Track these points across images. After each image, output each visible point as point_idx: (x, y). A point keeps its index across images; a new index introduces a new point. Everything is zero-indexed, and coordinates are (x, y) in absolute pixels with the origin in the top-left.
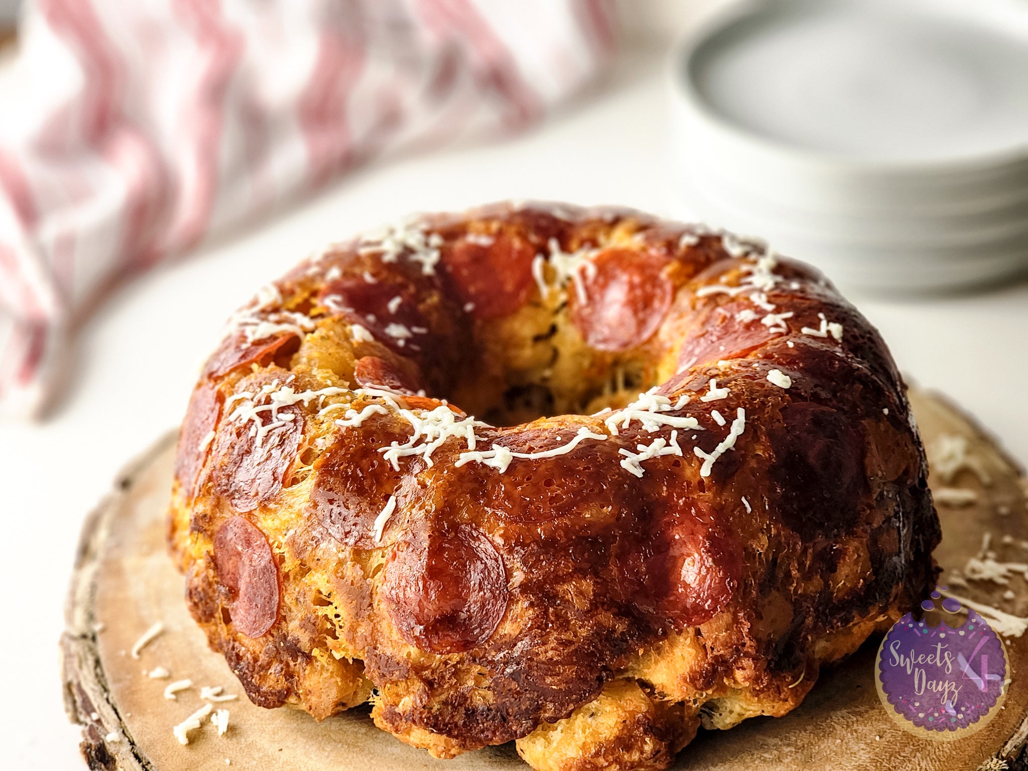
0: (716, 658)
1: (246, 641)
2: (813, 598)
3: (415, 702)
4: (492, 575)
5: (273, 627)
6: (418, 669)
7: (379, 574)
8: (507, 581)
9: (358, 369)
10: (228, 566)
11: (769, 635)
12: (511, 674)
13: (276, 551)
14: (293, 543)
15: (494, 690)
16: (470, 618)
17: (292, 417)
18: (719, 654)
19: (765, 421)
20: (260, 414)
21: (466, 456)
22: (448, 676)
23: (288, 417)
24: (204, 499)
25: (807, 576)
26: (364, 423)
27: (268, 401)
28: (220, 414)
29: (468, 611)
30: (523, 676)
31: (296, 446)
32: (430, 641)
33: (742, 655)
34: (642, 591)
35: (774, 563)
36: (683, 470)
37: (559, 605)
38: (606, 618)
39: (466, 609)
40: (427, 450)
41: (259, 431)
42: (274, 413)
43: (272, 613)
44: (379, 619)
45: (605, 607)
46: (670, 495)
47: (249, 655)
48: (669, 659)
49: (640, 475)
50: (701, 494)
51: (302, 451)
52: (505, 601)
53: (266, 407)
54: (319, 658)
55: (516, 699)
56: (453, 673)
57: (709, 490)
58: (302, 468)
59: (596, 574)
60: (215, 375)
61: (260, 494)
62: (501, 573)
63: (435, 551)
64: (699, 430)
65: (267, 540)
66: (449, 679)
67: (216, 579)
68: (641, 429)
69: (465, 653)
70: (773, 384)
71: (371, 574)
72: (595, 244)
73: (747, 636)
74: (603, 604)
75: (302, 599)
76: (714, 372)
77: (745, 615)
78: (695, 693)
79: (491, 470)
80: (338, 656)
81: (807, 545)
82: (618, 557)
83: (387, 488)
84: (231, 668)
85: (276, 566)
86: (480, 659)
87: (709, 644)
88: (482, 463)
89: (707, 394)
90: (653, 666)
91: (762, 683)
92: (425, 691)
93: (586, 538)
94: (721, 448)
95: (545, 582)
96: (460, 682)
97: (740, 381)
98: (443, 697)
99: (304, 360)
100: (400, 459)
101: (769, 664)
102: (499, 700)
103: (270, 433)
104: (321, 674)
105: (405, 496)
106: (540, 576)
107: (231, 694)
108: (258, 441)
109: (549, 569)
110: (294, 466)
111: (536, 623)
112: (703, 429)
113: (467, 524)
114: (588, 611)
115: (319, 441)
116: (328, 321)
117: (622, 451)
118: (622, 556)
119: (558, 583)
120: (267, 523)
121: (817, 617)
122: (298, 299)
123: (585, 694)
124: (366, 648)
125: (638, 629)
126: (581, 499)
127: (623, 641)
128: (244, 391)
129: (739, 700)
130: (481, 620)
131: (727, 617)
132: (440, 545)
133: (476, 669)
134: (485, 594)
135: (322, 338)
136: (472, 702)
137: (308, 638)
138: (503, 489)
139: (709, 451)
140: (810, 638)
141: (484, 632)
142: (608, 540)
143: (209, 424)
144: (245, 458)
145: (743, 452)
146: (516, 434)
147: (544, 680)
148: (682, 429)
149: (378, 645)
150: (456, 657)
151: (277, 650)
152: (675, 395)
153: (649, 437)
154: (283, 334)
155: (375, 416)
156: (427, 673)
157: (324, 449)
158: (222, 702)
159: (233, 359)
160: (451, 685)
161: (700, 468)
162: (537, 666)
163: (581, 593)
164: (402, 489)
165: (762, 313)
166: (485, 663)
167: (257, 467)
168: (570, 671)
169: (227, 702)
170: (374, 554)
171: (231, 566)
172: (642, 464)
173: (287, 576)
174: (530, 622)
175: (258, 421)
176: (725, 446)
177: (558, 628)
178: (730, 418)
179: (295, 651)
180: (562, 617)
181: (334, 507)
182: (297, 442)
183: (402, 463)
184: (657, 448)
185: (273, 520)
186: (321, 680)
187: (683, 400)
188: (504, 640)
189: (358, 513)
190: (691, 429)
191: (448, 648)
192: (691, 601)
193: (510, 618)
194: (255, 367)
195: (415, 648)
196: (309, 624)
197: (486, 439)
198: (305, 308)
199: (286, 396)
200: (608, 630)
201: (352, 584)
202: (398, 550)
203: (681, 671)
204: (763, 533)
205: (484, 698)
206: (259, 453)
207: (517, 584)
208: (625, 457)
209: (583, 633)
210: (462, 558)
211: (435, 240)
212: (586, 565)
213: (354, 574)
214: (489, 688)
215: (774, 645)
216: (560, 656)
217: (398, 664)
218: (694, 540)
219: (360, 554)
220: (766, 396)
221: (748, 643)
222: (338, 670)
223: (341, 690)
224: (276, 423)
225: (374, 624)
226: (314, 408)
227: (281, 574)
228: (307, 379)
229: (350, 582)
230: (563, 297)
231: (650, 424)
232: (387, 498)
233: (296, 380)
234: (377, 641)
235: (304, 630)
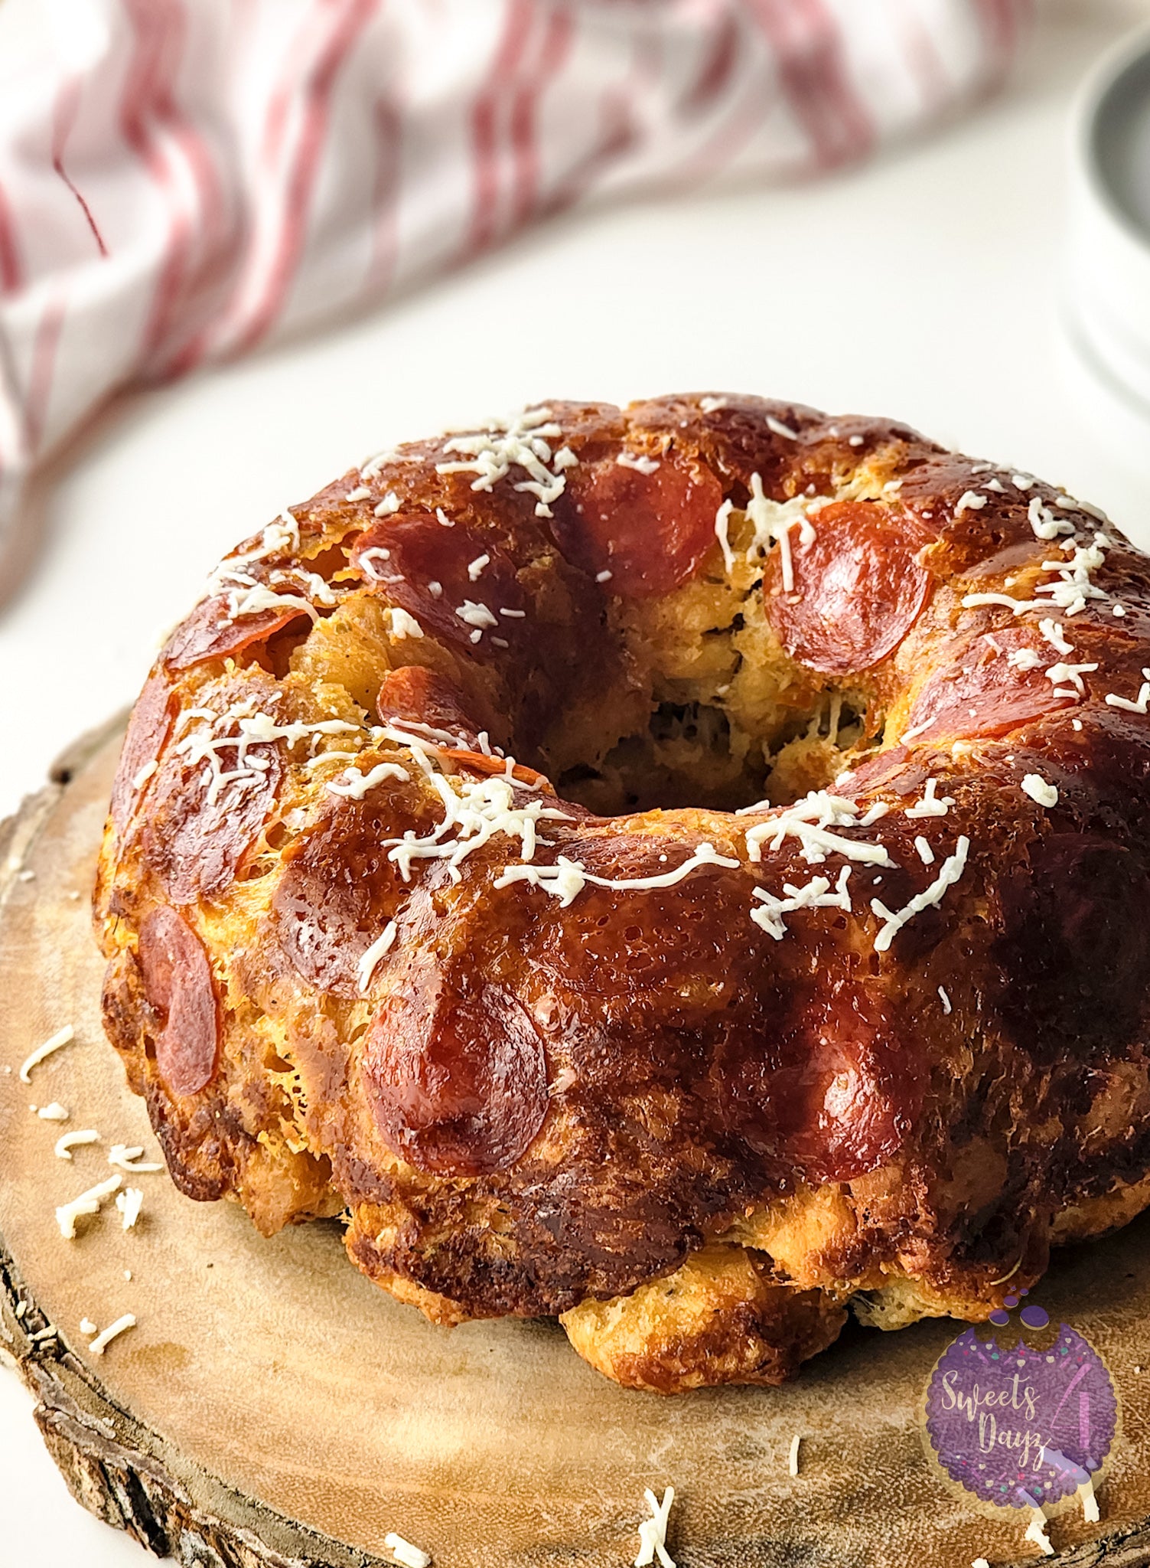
0: (869, 1232)
1: (176, 1095)
2: (1044, 1151)
3: (398, 1238)
4: (526, 1069)
5: (208, 1084)
6: (406, 1191)
7: (361, 1039)
8: (549, 1082)
9: (385, 690)
10: (157, 975)
11: (962, 1204)
12: (544, 1220)
13: (219, 975)
14: (240, 966)
15: (518, 1239)
16: (488, 1127)
17: (266, 764)
18: (875, 1226)
19: (1001, 862)
20: (221, 752)
21: (513, 872)
22: (450, 1209)
23: (259, 763)
24: (131, 867)
25: (1038, 1117)
26: (368, 794)
27: (235, 731)
28: (169, 734)
29: (486, 1117)
30: (562, 1226)
31: (262, 816)
32: (425, 1155)
33: (911, 1233)
34: (758, 1121)
35: (981, 1095)
36: (849, 934)
37: (624, 1128)
38: (696, 1156)
39: (482, 1114)
40: (458, 850)
41: (214, 779)
42: (241, 752)
43: (207, 1066)
44: (355, 1106)
45: (697, 1139)
46: (822, 972)
47: (176, 1119)
48: (797, 1224)
49: (778, 936)
50: (872, 976)
51: (270, 825)
52: (543, 1110)
53: (229, 741)
54: (268, 1145)
55: (550, 1258)
56: (459, 1205)
57: (886, 970)
58: (267, 852)
59: (686, 1088)
60: (173, 666)
61: (202, 883)
62: (540, 1068)
63: (445, 1020)
64: (889, 868)
65: (207, 956)
66: (452, 1213)
67: (140, 989)
68: (798, 855)
69: (479, 1178)
70: (1029, 797)
71: (349, 1038)
72: (824, 487)
73: (922, 1206)
74: (693, 1134)
75: (248, 1055)
76: (941, 762)
77: (920, 1173)
78: (834, 1282)
79: (549, 900)
80: (296, 1148)
81: (1041, 1068)
82: (723, 1064)
83: (387, 906)
84: (153, 1127)
85: (216, 998)
86: (501, 1190)
87: (861, 1210)
88: (537, 885)
89: (918, 805)
90: (772, 1230)
91: (943, 1278)
92: (415, 1226)
93: (676, 1031)
94: (917, 904)
95: (605, 1089)
96: (469, 1219)
97: (976, 784)
98: (442, 1238)
99: (308, 660)
100: (414, 861)
101: (956, 1249)
102: (524, 1255)
103: (230, 785)
104: (271, 1170)
105: (411, 925)
106: (598, 1081)
107: (155, 1162)
108: (211, 797)
109: (614, 1072)
110: (256, 848)
111: (587, 1150)
112: (895, 866)
113: (497, 984)
114: (669, 1143)
115: (298, 813)
116: (356, 595)
117: (758, 892)
118: (731, 1066)
119: (625, 1095)
120: (209, 929)
121: (1048, 1181)
122: (325, 544)
123: (656, 1266)
124: (335, 1145)
125: (747, 1178)
126: (678, 967)
127: (720, 1192)
128: (205, 706)
129: (914, 1291)
130: (505, 1133)
131: (893, 1173)
132: (453, 1013)
133: (494, 1204)
134: (513, 1095)
135: (341, 628)
136: (485, 1250)
137: (253, 1115)
138: (561, 934)
139: (893, 909)
140: (1032, 1212)
141: (508, 1152)
142: (711, 1036)
143: (150, 747)
144: (191, 818)
145: (953, 913)
146: (603, 838)
147: (594, 1236)
148: (862, 863)
149: (353, 1144)
150: (465, 1183)
151: (212, 1120)
152: (871, 795)
153: (806, 872)
154: (285, 610)
155: (391, 781)
156: (419, 1199)
157: (302, 829)
158: (140, 1173)
159: (202, 644)
160: (455, 1222)
161: (875, 935)
162: (584, 1214)
163: (660, 1114)
164: (409, 911)
165: (1050, 656)
166: (508, 1198)
167: (204, 838)
168: (635, 1229)
169: (146, 1173)
170: (358, 1006)
171: (160, 976)
172: (785, 916)
173: (231, 1014)
174: (578, 1149)
175: (216, 762)
176: (925, 899)
177: (620, 1162)
178: (943, 852)
179: (235, 1129)
180: (627, 1146)
181: (304, 925)
182: (264, 809)
183: (415, 869)
184: (813, 894)
185: (217, 927)
186: (270, 1178)
187: (876, 811)
188: (537, 1168)
189: (339, 940)
190: (876, 865)
191: (452, 1169)
192: (834, 1143)
193: (548, 1136)
194: (229, 663)
195: (403, 1161)
196: (258, 1093)
197: (552, 843)
198: (328, 564)
199: (260, 728)
200: (698, 1176)
201: (320, 1047)
202: (390, 1008)
203: (813, 1246)
204: (967, 1046)
205: (504, 1246)
206: (210, 815)
207: (562, 1089)
208: (760, 903)
209: (659, 1174)
210: (483, 1036)
211: (565, 457)
212: (672, 1073)
213: (324, 1034)
214: (510, 1235)
215: (967, 1222)
216: (621, 1205)
217: (378, 1179)
218: (849, 1048)
219: (335, 1006)
220: (1011, 820)
221: (923, 1216)
222: (296, 1167)
223: (298, 1197)
224: (242, 771)
225: (349, 1112)
226: (302, 752)
227: (222, 1011)
228: (300, 701)
229: (317, 1044)
230: (758, 574)
231: (815, 847)
232: (384, 922)
233: (283, 701)
234: (351, 1138)
235: (248, 1101)
